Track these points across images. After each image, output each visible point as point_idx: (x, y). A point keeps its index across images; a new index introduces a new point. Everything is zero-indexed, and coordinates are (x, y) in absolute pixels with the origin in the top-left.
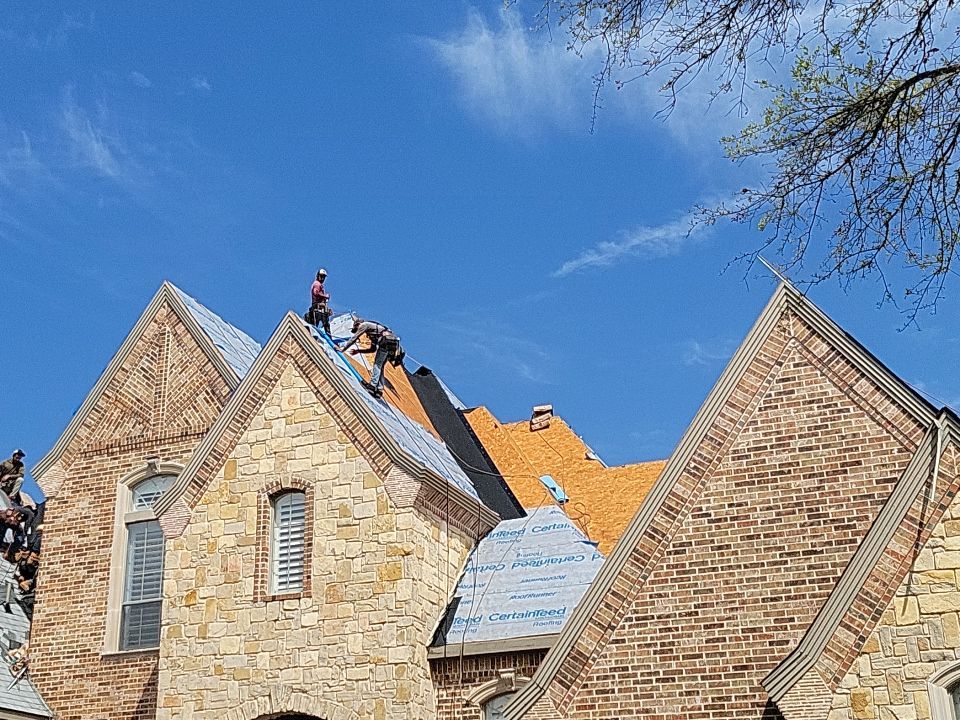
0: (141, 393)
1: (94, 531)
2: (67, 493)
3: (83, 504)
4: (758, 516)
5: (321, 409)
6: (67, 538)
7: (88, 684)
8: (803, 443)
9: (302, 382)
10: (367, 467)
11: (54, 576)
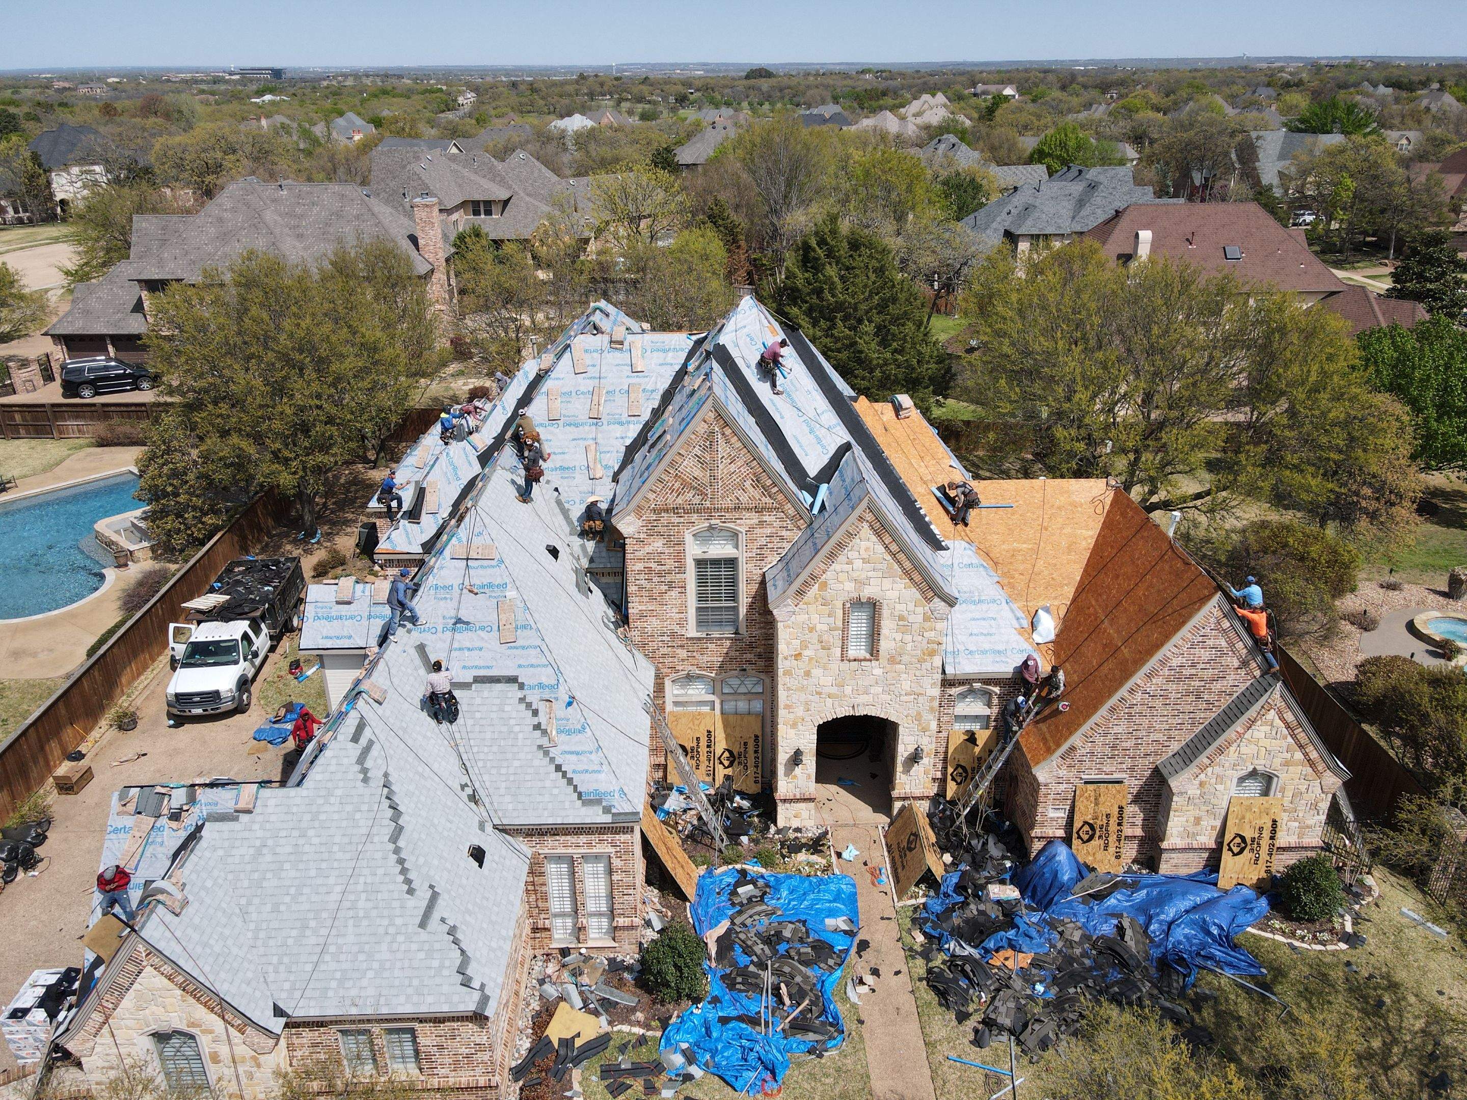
0: (697, 473)
1: (670, 564)
2: (642, 536)
3: (658, 544)
4: (1173, 696)
5: (888, 557)
6: (647, 565)
7: (679, 651)
8: (1203, 666)
9: (874, 538)
10: (918, 595)
11: (641, 588)
